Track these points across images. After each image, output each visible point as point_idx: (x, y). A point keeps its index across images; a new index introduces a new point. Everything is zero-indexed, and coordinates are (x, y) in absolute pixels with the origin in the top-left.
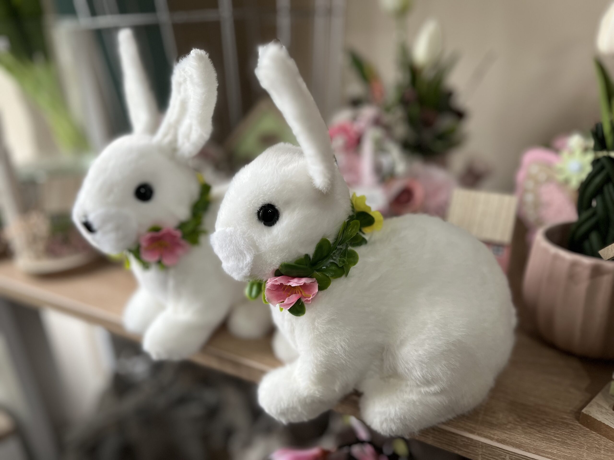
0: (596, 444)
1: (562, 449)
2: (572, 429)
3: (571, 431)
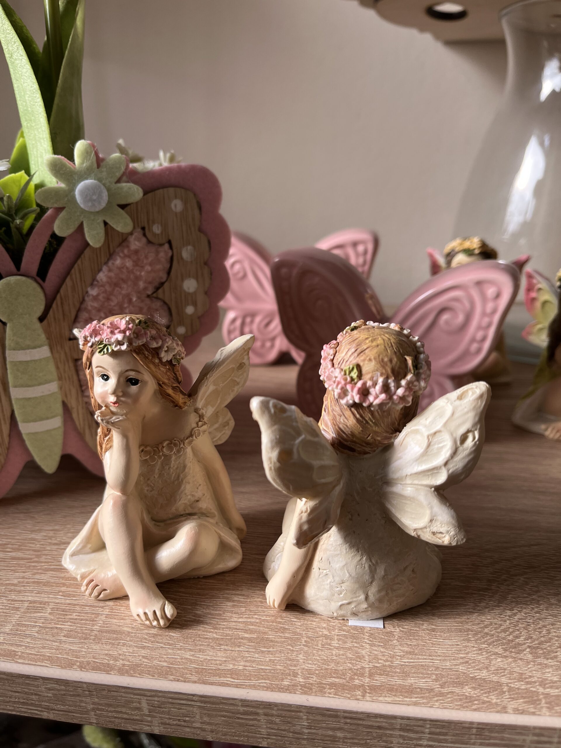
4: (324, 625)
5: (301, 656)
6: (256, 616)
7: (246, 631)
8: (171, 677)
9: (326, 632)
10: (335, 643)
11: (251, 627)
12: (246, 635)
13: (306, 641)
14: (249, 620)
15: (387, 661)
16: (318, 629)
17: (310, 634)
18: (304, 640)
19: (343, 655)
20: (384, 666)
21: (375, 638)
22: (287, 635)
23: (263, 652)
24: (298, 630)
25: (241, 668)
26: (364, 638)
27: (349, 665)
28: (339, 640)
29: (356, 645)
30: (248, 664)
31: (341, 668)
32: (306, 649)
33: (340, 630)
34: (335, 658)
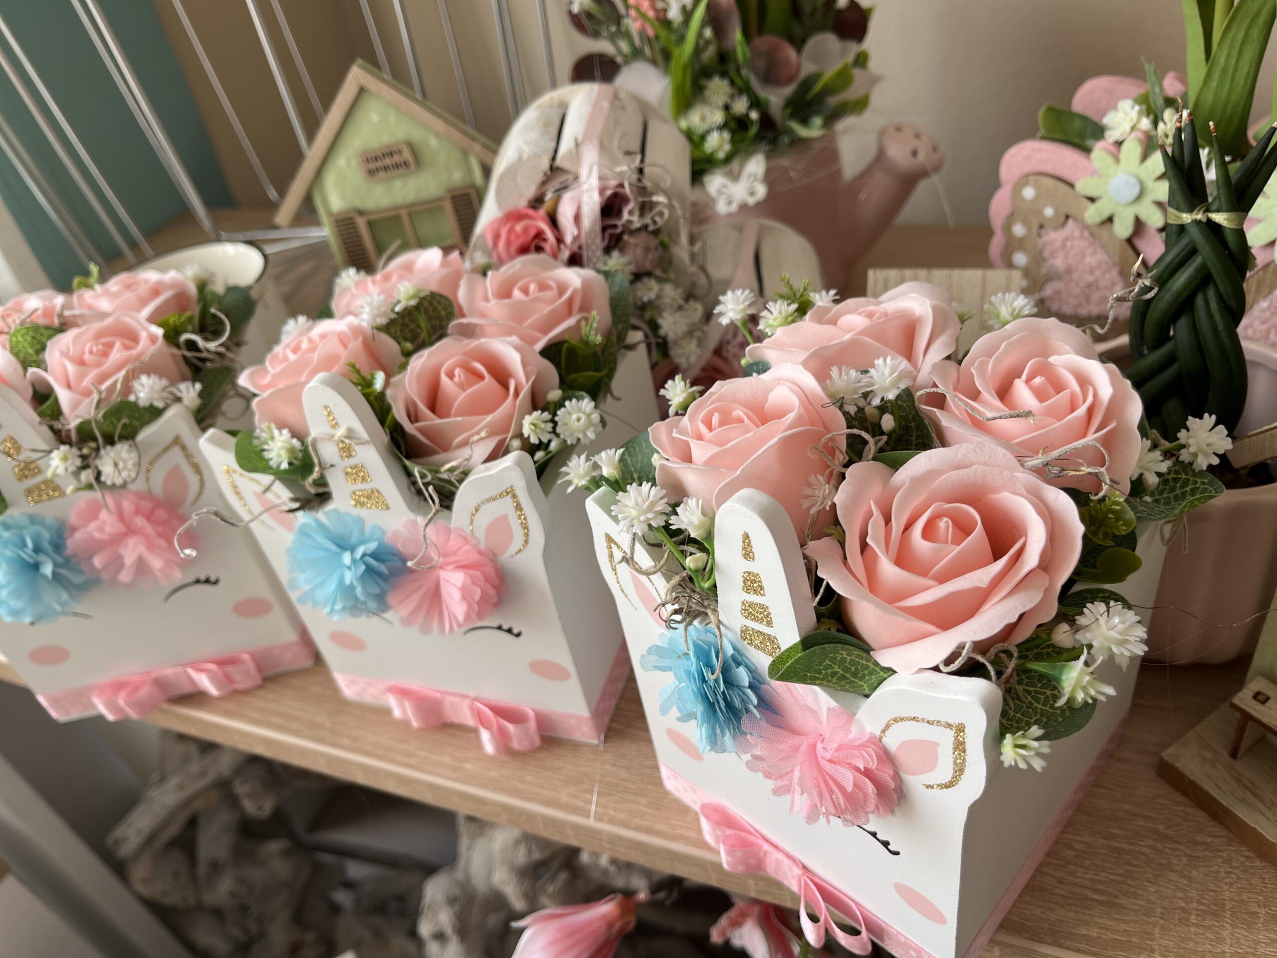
0: (1181, 899)
1: (1110, 923)
2: (1130, 864)
3: (1129, 871)
4: (1181, 895)
5: (1157, 930)
6: (1103, 874)
7: (1095, 891)
8: (1026, 935)
9: (1183, 904)
10: (1193, 919)
11: (1100, 887)
12: (1096, 897)
13: (1161, 913)
14: (1096, 878)
15: (1250, 947)
16: (1175, 900)
17: (1165, 904)
18: (1159, 910)
19: (1202, 934)
20: (1247, 953)
21: (1237, 919)
22: (1141, 903)
23: (1115, 919)
24: (1152, 898)
25: (1095, 935)
26: (1225, 917)
27: (1209, 947)
28: (1197, 915)
29: (1216, 924)
30: (1102, 931)
31: (1200, 949)
32: (1162, 921)
33: (1199, 902)
34: (1194, 937)
